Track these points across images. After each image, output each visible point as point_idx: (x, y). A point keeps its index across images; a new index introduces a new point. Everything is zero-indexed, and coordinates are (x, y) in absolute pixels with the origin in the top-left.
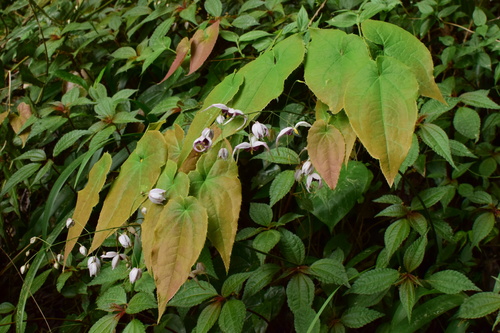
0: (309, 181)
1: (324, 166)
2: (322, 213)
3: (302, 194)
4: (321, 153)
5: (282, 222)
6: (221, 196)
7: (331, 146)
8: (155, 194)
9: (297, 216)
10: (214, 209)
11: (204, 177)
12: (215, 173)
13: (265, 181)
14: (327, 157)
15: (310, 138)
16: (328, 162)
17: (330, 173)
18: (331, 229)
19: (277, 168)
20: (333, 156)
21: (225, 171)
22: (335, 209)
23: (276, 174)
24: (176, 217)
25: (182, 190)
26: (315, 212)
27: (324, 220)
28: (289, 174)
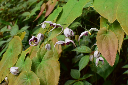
0: (97, 61)
1: (106, 53)
2: (101, 73)
3: (93, 65)
4: (104, 46)
5: (84, 78)
6: (49, 70)
7: (110, 41)
8: (13, 70)
9: (91, 75)
10: (45, 78)
11: (40, 60)
12: (46, 58)
13: (77, 60)
14: (108, 47)
15: (98, 37)
16: (109, 50)
17: (110, 57)
18: (105, 79)
19: (82, 55)
20: (111, 47)
21: (52, 57)
22: (106, 71)
23: (82, 57)
24: (23, 83)
25: (28, 67)
26: (98, 72)
27: (102, 76)
28: (87, 57)
